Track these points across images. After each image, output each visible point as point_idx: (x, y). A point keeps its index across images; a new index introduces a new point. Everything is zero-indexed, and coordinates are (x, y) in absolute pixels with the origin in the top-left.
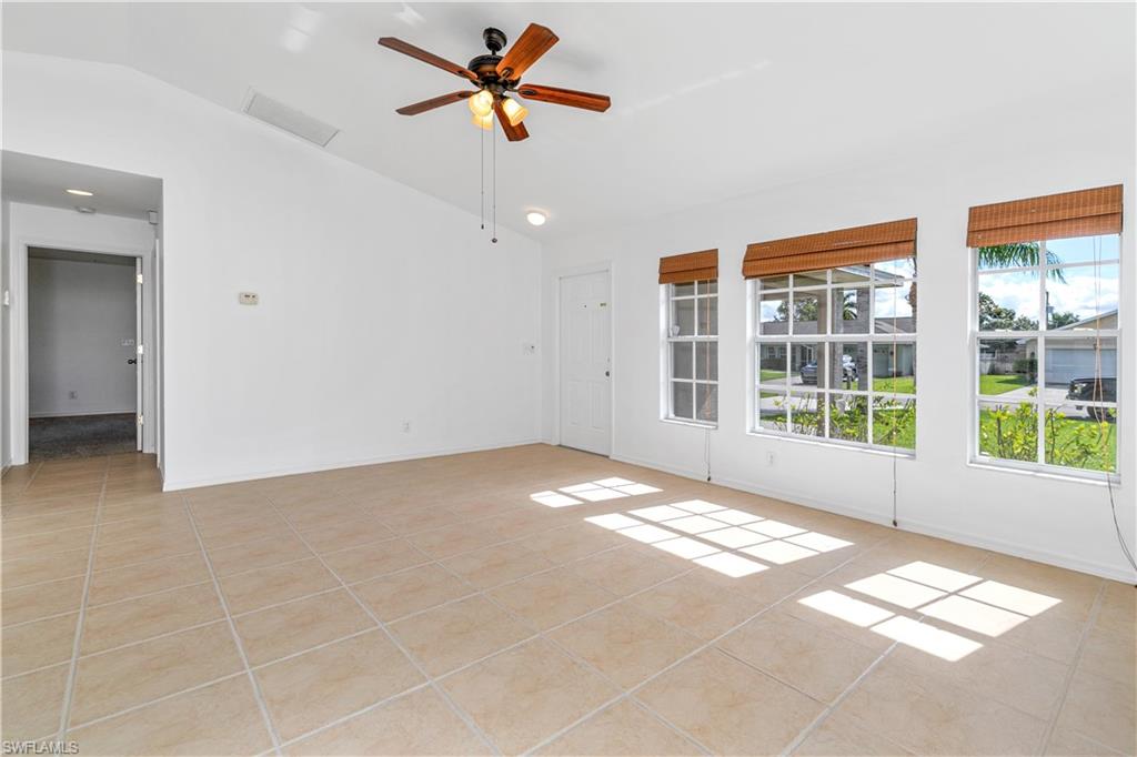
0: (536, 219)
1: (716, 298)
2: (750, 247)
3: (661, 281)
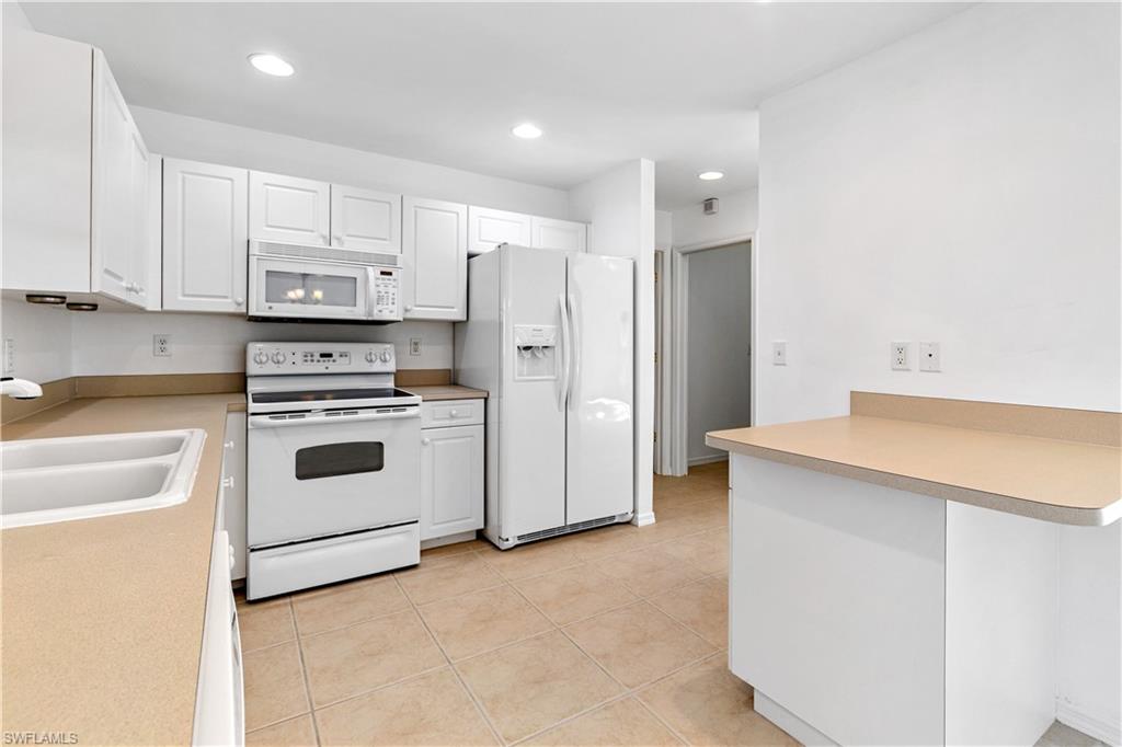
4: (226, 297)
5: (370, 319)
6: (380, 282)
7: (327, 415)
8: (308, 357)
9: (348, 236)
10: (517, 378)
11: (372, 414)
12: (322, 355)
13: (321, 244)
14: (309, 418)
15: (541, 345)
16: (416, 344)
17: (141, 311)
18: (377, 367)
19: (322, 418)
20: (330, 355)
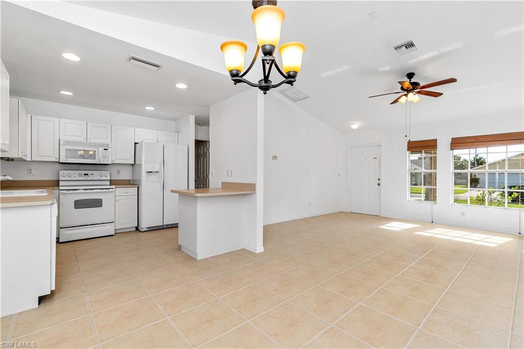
0: (355, 126)
1: (436, 157)
2: (453, 139)
3: (408, 150)
4: (52, 157)
5: (100, 163)
6: (104, 152)
7: (84, 191)
8: (80, 175)
9: (93, 138)
10: (146, 181)
11: (99, 191)
13: (84, 141)
14: (78, 191)
15: (155, 171)
16: (119, 171)
18: (104, 178)
20: (87, 174)
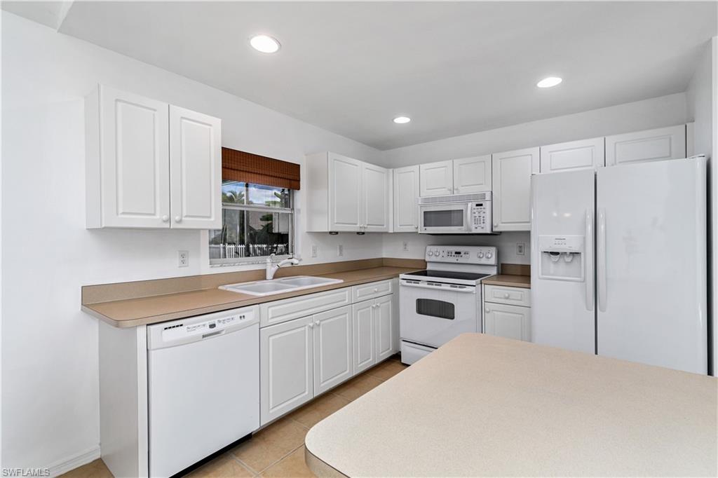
4: (412, 225)
5: (470, 232)
6: (475, 211)
7: (428, 284)
8: (449, 254)
9: (462, 186)
10: (541, 276)
11: (448, 287)
12: (456, 253)
13: (448, 194)
14: (421, 285)
15: (568, 251)
16: (520, 247)
17: (387, 233)
18: (484, 261)
19: (425, 285)
20: (460, 253)
